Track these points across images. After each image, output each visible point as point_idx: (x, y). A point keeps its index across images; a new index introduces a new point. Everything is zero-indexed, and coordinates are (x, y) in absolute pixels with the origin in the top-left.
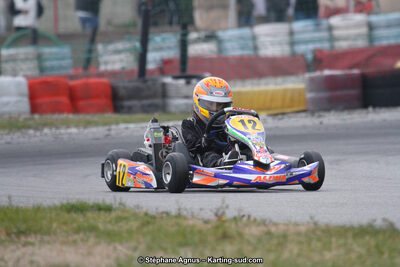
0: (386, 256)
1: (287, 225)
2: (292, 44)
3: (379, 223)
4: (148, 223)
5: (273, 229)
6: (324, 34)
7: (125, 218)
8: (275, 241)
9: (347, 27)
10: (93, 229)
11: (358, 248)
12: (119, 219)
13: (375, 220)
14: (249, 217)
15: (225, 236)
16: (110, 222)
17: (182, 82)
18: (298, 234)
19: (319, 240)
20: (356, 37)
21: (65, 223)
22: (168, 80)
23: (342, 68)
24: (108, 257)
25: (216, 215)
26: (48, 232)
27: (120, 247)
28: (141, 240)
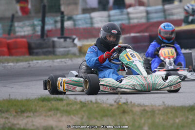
2: (110, 21)
4: (84, 106)
6: (125, 17)
7: (71, 104)
9: (136, 13)
10: (57, 109)
12: (68, 105)
14: (131, 102)
16: (64, 106)
17: (62, 40)
20: (141, 18)
21: (42, 107)
23: (139, 32)
26: (36, 111)
27: (74, 118)
28: (83, 114)
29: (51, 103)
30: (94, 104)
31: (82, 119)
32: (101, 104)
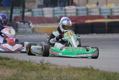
0: (91, 76)
1: (62, 66)
2: (54, 14)
3: (89, 67)
4: (21, 64)
5: (58, 67)
6: (63, 12)
7: (14, 62)
8: (59, 71)
9: (70, 10)
10: (5, 65)
11: (83, 74)
12: (12, 62)
13: (87, 66)
14: (50, 63)
15: (44, 69)
16: (10, 63)
17: (22, 23)
18: (65, 69)
19: (72, 71)
22: (18, 23)
24: (10, 73)
25: (41, 62)
27: (14, 70)
28: (20, 68)
29: (2, 60)
30: (28, 62)
31: (18, 71)
32: (32, 63)
